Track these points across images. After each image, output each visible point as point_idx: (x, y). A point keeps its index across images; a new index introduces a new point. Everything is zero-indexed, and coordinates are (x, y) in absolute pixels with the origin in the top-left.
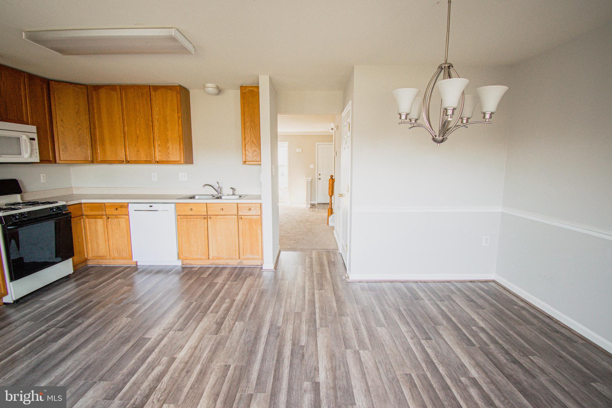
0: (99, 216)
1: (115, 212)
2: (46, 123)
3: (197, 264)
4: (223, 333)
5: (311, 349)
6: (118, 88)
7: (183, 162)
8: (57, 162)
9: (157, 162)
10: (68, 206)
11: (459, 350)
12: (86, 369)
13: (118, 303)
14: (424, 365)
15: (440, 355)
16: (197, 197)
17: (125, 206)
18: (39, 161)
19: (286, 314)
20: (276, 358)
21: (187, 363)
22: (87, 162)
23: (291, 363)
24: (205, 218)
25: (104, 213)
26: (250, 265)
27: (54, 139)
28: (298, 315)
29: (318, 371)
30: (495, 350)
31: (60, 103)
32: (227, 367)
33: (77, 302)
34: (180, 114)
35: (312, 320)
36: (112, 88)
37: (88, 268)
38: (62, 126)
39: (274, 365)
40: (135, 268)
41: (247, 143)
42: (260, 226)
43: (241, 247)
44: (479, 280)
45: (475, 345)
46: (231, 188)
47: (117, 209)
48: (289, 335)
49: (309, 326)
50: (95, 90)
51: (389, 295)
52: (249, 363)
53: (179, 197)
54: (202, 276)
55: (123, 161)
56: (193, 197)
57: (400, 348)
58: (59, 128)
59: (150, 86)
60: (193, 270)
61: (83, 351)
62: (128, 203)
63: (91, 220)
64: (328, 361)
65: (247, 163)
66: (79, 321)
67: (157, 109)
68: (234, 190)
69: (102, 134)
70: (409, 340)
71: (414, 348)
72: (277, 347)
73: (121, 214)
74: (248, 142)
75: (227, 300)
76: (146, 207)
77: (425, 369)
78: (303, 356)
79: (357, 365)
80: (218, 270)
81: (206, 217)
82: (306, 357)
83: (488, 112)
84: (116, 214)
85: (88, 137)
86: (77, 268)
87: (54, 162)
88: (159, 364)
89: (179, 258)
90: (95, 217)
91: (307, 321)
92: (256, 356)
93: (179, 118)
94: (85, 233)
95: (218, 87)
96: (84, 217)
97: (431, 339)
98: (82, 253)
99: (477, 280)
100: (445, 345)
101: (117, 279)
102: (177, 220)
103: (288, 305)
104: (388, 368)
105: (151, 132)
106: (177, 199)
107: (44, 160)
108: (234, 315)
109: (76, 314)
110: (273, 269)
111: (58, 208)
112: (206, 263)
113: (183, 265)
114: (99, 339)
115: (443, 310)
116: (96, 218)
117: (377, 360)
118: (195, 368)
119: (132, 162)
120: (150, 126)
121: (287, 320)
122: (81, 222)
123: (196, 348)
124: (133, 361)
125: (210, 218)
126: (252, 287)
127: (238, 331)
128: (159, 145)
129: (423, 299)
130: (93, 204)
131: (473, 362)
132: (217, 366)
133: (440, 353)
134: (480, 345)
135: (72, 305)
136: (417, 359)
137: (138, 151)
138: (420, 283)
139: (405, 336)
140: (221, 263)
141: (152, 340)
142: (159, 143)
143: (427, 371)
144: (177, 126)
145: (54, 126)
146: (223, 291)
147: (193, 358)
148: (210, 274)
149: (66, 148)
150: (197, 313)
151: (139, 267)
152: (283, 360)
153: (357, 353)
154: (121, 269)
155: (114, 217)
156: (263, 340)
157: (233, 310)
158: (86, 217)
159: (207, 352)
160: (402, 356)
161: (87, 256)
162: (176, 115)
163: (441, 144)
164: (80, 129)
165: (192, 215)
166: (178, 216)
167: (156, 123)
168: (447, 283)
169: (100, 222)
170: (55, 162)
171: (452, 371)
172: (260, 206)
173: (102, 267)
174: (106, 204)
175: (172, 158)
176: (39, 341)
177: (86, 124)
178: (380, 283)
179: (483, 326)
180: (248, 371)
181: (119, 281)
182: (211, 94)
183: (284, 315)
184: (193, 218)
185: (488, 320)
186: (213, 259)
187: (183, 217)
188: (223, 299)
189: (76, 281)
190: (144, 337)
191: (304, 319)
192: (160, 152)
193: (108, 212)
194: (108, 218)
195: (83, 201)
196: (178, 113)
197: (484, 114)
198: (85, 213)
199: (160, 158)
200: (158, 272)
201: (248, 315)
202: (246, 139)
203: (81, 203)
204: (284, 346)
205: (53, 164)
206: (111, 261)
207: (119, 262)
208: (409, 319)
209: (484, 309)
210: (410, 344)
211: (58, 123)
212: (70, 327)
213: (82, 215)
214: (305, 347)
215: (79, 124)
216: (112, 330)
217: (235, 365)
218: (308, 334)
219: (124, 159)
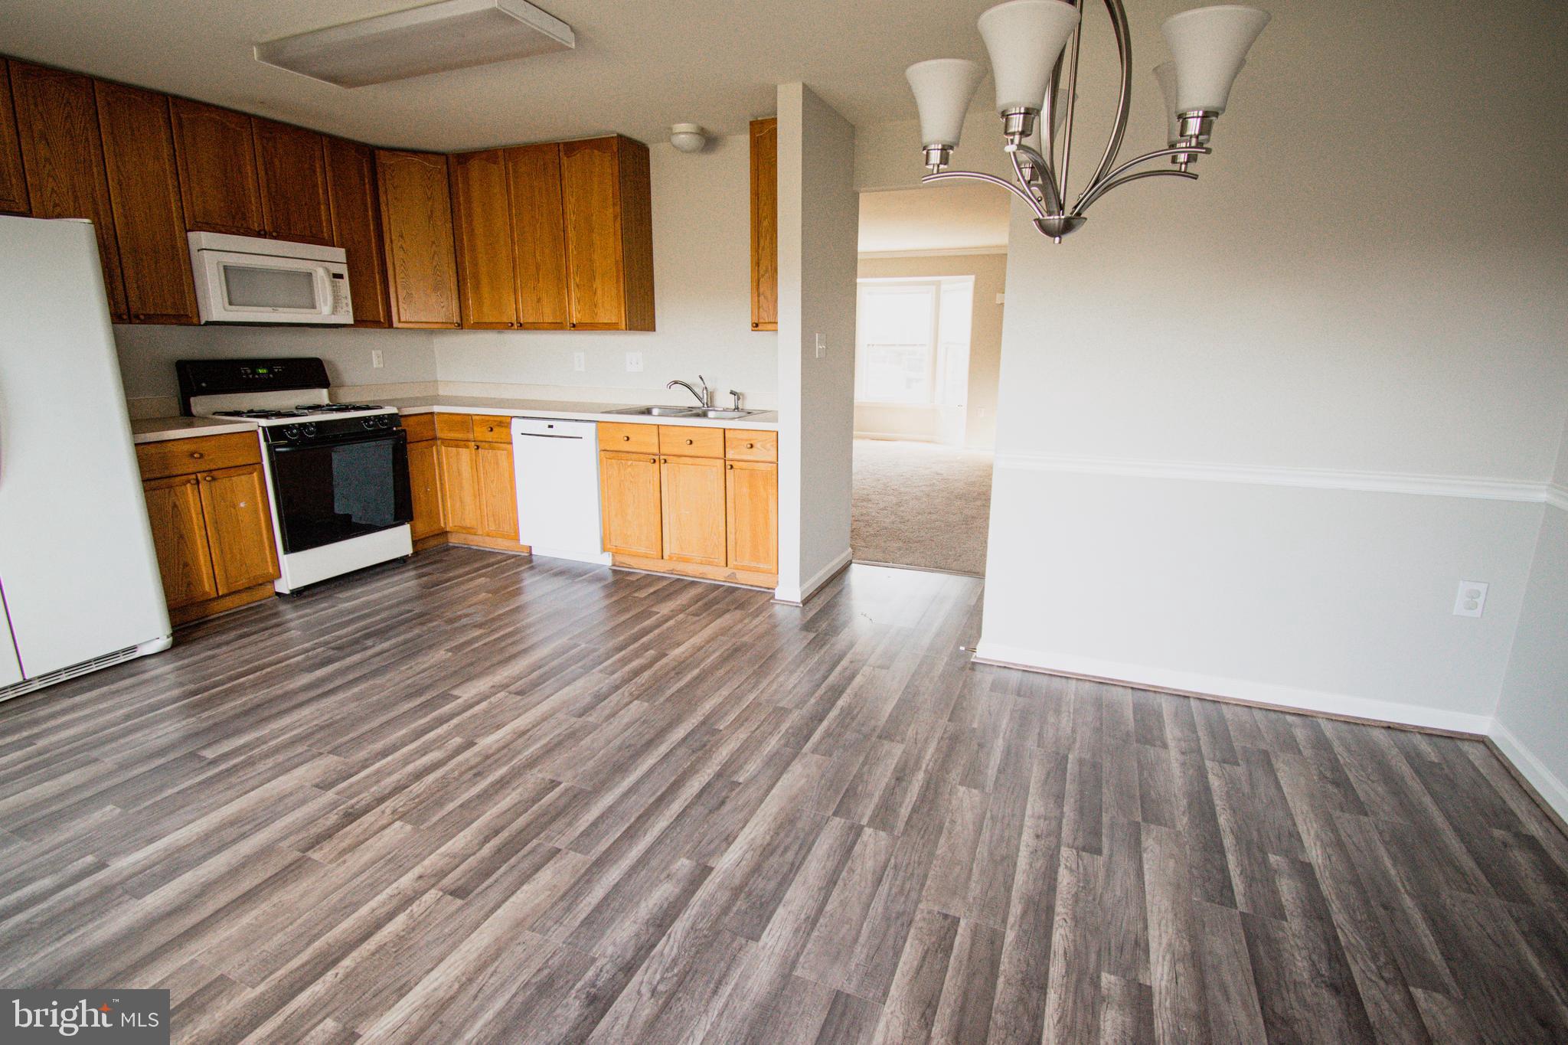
0: (463, 443)
1: (490, 436)
2: (369, 242)
3: (643, 565)
4: (592, 718)
5: (752, 793)
6: (500, 153)
7: (624, 327)
8: (395, 326)
9: (574, 326)
10: (402, 416)
11: (1166, 904)
12: (322, 728)
13: (451, 621)
14: (1016, 909)
15: (1091, 898)
16: (655, 411)
17: (504, 423)
18: (352, 322)
19: (756, 705)
20: (659, 793)
21: (487, 757)
22: (449, 326)
23: (684, 811)
24: (655, 461)
25: (471, 436)
26: (752, 586)
27: (386, 276)
28: (781, 713)
29: (730, 844)
30: (1294, 935)
31: (396, 198)
32: (554, 784)
33: (386, 609)
34: (618, 209)
35: (801, 735)
36: (490, 155)
37: (448, 549)
38: (401, 247)
39: (647, 806)
40: (527, 560)
41: (763, 276)
42: (775, 491)
43: (731, 537)
44: (1423, 728)
45: (1233, 904)
46: (732, 393)
47: (492, 430)
48: (723, 753)
49: (786, 745)
50: (459, 163)
51: (1064, 715)
52: (598, 790)
53: (609, 410)
54: (636, 595)
55: (512, 324)
56: (648, 411)
57: (982, 851)
58: (396, 255)
59: (559, 144)
60: (628, 578)
61: (341, 696)
62: (512, 417)
63: (449, 449)
64: (769, 830)
65: (760, 328)
66: (369, 643)
67: (573, 200)
68: (739, 399)
69: (475, 264)
70: (1027, 837)
71: (1022, 862)
72: (681, 770)
73: (499, 440)
74: (767, 271)
75: (652, 652)
76: (541, 427)
77: (1011, 920)
78: (723, 803)
79: (831, 858)
80: (678, 586)
81: (658, 459)
82: (728, 807)
83: (1193, 110)
84: (490, 440)
85: (452, 272)
86: (420, 546)
87: (387, 325)
88: (439, 748)
89: (604, 550)
90: (457, 443)
91: (790, 731)
92: (623, 779)
93: (615, 217)
94: (440, 474)
95: (702, 132)
96: (439, 442)
97: (1098, 851)
98: (433, 515)
99: (1417, 727)
100: (1131, 881)
101: (480, 576)
102: (600, 462)
103: (774, 686)
104: (907, 886)
105: (561, 256)
106: (603, 413)
107: (363, 321)
108: (643, 685)
109: (373, 629)
110: (799, 601)
111: (379, 418)
112: (658, 567)
113: (614, 565)
114: (378, 681)
115: (1207, 789)
116: (457, 446)
117: (893, 861)
118: (495, 770)
119: (527, 326)
120: (560, 240)
121: (746, 720)
122: (432, 452)
123: (524, 733)
124: (404, 731)
125: (665, 461)
126: (722, 635)
127: (626, 720)
128: (578, 286)
129: (1165, 746)
130: (454, 417)
131: (1184, 946)
132: (534, 778)
133: (1095, 895)
134: (1255, 907)
135: (377, 612)
136: (1009, 889)
137: (539, 300)
138: (1193, 702)
139: (1021, 827)
140: (691, 570)
141: (459, 701)
142: (578, 280)
143: (1012, 926)
144: (612, 240)
145: (387, 247)
146: (656, 632)
147: (506, 750)
148: (655, 592)
149: (410, 295)
150: (573, 667)
151: (533, 557)
152: (673, 800)
153: (857, 831)
154: (499, 557)
155: (487, 445)
156: (663, 749)
157: (646, 674)
158: (443, 443)
159: (538, 745)
160: (971, 870)
161: (445, 523)
162: (610, 211)
163: (1065, 238)
164: (435, 252)
165: (628, 452)
166: (602, 453)
167: (571, 233)
168: (1289, 718)
169: (465, 454)
170: (391, 326)
171: (1093, 950)
172: (775, 439)
173: (470, 549)
174: (474, 418)
175: (604, 318)
176: (287, 666)
177: (446, 243)
178: (1064, 680)
179: (1314, 862)
180: (586, 804)
181: (482, 580)
182: (687, 152)
183: (748, 706)
184: (631, 460)
185: (1351, 848)
186: (671, 558)
187: (614, 454)
188: (646, 648)
189: (416, 568)
190: (451, 692)
191: (784, 727)
192: (579, 302)
193: (480, 433)
194: (478, 447)
195: (436, 409)
196: (614, 205)
197: (1183, 118)
198: (439, 434)
199: (579, 316)
200: (561, 573)
201: (669, 692)
202: (761, 262)
203: (432, 414)
204: (697, 772)
205: (383, 330)
206: (487, 539)
207: (500, 545)
208: (1071, 788)
209: (1366, 814)
210: (1022, 848)
211: (395, 243)
212: (348, 650)
213: (435, 438)
214: (741, 786)
215: (433, 243)
216: (407, 669)
217: (570, 784)
218: (771, 760)
219: (514, 320)
